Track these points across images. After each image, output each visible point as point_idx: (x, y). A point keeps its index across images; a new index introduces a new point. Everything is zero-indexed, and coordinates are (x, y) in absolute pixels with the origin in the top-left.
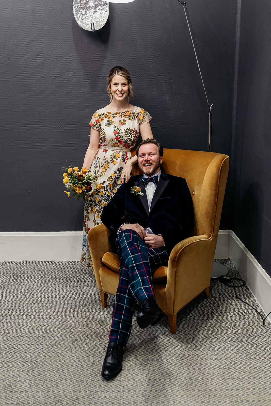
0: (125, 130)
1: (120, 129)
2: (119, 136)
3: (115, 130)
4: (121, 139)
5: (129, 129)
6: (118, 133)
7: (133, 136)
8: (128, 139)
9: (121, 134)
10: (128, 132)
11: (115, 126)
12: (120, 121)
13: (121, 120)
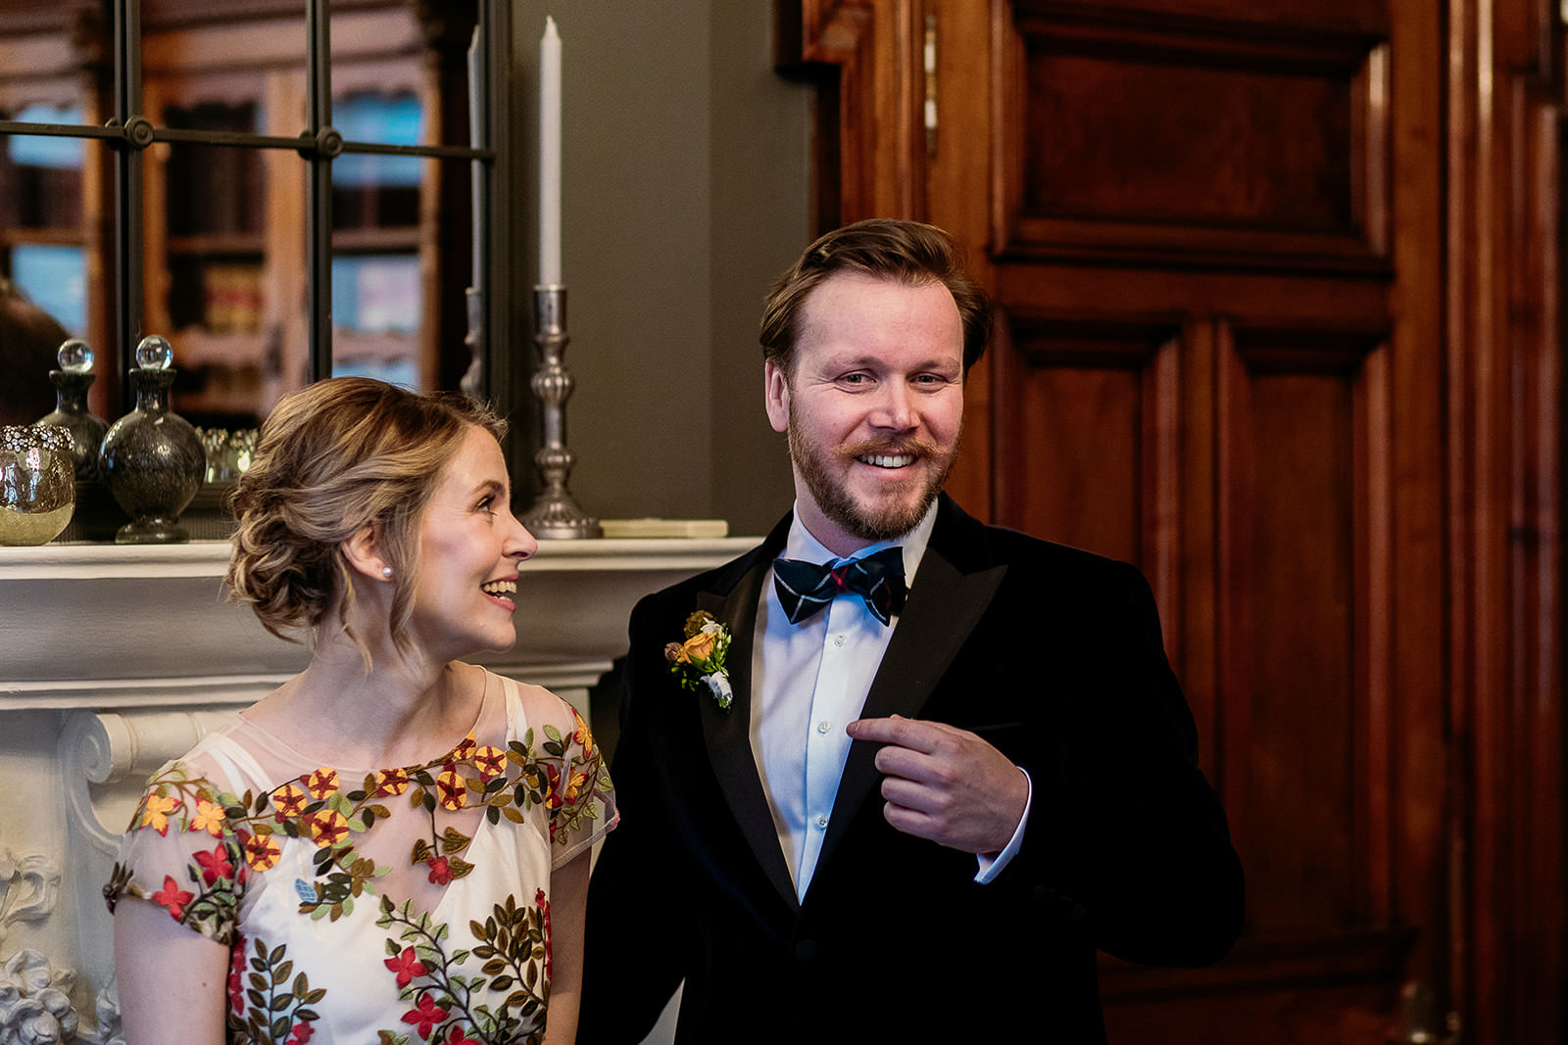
0: (474, 926)
1: (436, 920)
2: (439, 995)
3: (394, 947)
4: (456, 1012)
5: (508, 913)
6: (428, 968)
7: (539, 964)
8: (515, 999)
9: (452, 968)
10: (503, 942)
11: (388, 906)
12: (419, 852)
13: (429, 842)
